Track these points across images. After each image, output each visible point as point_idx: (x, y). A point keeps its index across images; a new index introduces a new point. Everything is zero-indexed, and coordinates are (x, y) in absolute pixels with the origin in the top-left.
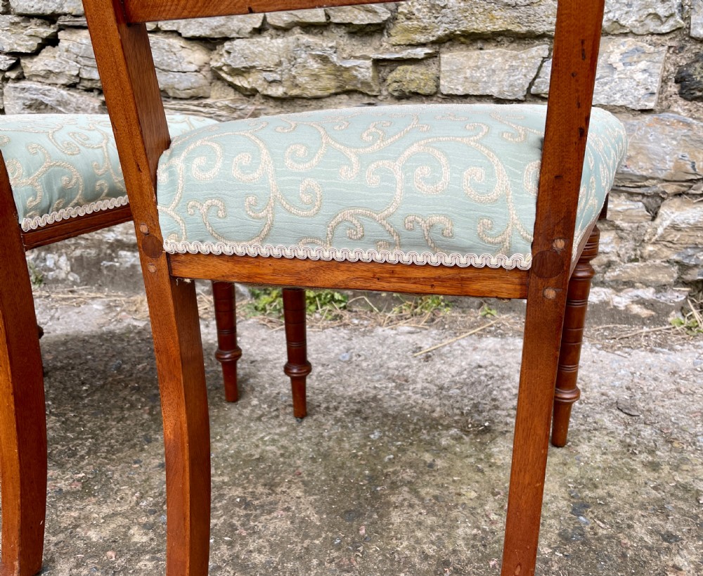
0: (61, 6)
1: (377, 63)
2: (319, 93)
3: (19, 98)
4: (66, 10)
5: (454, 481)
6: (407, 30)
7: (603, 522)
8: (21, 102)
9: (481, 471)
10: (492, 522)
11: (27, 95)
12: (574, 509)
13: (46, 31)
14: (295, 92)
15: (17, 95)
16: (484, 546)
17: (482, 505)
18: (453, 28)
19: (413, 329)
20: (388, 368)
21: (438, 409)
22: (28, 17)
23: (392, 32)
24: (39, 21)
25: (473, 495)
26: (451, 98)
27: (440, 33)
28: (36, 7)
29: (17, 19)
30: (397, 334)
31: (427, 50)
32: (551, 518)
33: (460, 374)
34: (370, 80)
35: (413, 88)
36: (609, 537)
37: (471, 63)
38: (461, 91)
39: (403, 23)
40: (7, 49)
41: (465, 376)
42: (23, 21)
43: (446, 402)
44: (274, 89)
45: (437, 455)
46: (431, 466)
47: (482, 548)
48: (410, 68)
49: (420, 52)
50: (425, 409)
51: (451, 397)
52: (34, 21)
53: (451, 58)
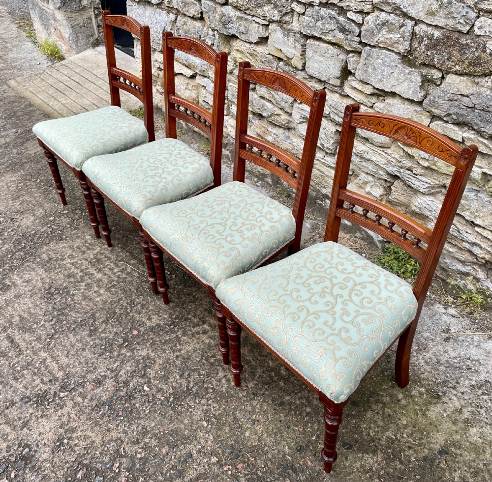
0: (329, 80)
1: (485, 175)
2: (448, 173)
3: (300, 113)
4: (330, 82)
5: (402, 413)
7: (446, 463)
9: (417, 415)
10: (403, 437)
11: (304, 113)
12: (440, 451)
13: (319, 87)
14: (434, 167)
15: (299, 111)
16: (392, 444)
17: (404, 428)
19: (456, 314)
20: (422, 336)
21: (426, 374)
22: (312, 78)
24: (317, 81)
25: (405, 422)
28: (317, 75)
29: (307, 77)
30: (445, 314)
32: (427, 449)
33: (455, 358)
34: (478, 180)
36: (443, 469)
41: (456, 361)
42: (310, 78)
43: (433, 372)
44: (423, 162)
45: (405, 398)
46: (399, 401)
47: (390, 444)
50: (420, 371)
51: (438, 370)
52: (315, 80)
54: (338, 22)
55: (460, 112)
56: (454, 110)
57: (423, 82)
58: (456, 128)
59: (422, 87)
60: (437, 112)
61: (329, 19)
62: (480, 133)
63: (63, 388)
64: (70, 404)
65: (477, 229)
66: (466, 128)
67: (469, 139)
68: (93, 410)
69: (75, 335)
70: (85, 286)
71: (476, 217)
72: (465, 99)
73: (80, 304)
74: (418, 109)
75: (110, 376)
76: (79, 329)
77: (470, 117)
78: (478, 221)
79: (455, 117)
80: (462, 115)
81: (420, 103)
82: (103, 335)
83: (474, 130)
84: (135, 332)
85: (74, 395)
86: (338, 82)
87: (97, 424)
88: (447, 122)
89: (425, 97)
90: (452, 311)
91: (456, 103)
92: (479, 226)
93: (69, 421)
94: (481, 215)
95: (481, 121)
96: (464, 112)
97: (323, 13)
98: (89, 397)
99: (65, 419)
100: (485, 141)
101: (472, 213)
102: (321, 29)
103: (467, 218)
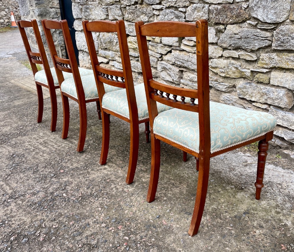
0: (173, 44)
1: (252, 71)
2: (235, 77)
3: (161, 66)
4: (174, 45)
5: (221, 197)
6: (262, 63)
7: (248, 218)
8: (161, 67)
9: (230, 197)
10: (222, 207)
11: (163, 65)
12: (244, 213)
13: (169, 49)
14: (228, 76)
15: (160, 65)
16: (215, 211)
17: (223, 203)
18: (275, 65)
19: (250, 155)
20: (232, 165)
21: (235, 180)
22: (165, 45)
23: (258, 63)
24: (168, 46)
25: (223, 201)
26: (273, 86)
27: (271, 66)
28: (167, 43)
29: (163, 45)
30: (244, 156)
31: (267, 70)
32: (237, 212)
33: (251, 173)
34: (249, 76)
35: (261, 81)
36: (246, 221)
37: (280, 76)
38: (276, 85)
39: (260, 61)
40: (160, 53)
41: (251, 174)
42: (164, 46)
43: (239, 179)
44: (222, 74)
45: (222, 190)
46: (219, 192)
47: (214, 211)
48: (262, 74)
49: (265, 71)
50: (231, 179)
51: (241, 178)
52: (167, 46)
53: (274, 74)
54: (175, 14)
55: (235, 42)
56: (232, 42)
57: (216, 32)
58: (235, 51)
59: (216, 35)
60: (225, 45)
61: (170, 14)
62: (246, 50)
63: (10, 197)
64: (13, 204)
65: (253, 104)
66: (239, 50)
67: (242, 55)
68: (28, 207)
69: (24, 174)
70: (35, 153)
71: (252, 97)
72: (237, 36)
73: (30, 160)
74: (216, 47)
75: (42, 191)
76: (27, 171)
77: (240, 43)
78: (253, 99)
79: (233, 45)
80: (236, 44)
81: (216, 44)
82: (41, 173)
83: (243, 50)
84: (62, 171)
85: (17, 201)
86: (177, 44)
87: (29, 213)
88: (230, 50)
89: (219, 39)
90: (248, 154)
91: (233, 39)
92: (254, 102)
93: (11, 213)
94: (254, 95)
95: (245, 43)
96: (237, 42)
97: (167, 11)
98: (27, 201)
99: (9, 212)
100: (249, 54)
101: (249, 95)
102: (167, 19)
103: (248, 99)
